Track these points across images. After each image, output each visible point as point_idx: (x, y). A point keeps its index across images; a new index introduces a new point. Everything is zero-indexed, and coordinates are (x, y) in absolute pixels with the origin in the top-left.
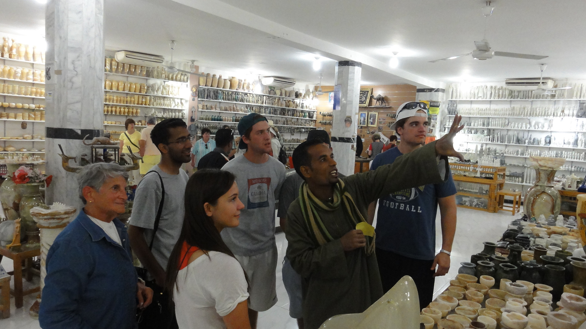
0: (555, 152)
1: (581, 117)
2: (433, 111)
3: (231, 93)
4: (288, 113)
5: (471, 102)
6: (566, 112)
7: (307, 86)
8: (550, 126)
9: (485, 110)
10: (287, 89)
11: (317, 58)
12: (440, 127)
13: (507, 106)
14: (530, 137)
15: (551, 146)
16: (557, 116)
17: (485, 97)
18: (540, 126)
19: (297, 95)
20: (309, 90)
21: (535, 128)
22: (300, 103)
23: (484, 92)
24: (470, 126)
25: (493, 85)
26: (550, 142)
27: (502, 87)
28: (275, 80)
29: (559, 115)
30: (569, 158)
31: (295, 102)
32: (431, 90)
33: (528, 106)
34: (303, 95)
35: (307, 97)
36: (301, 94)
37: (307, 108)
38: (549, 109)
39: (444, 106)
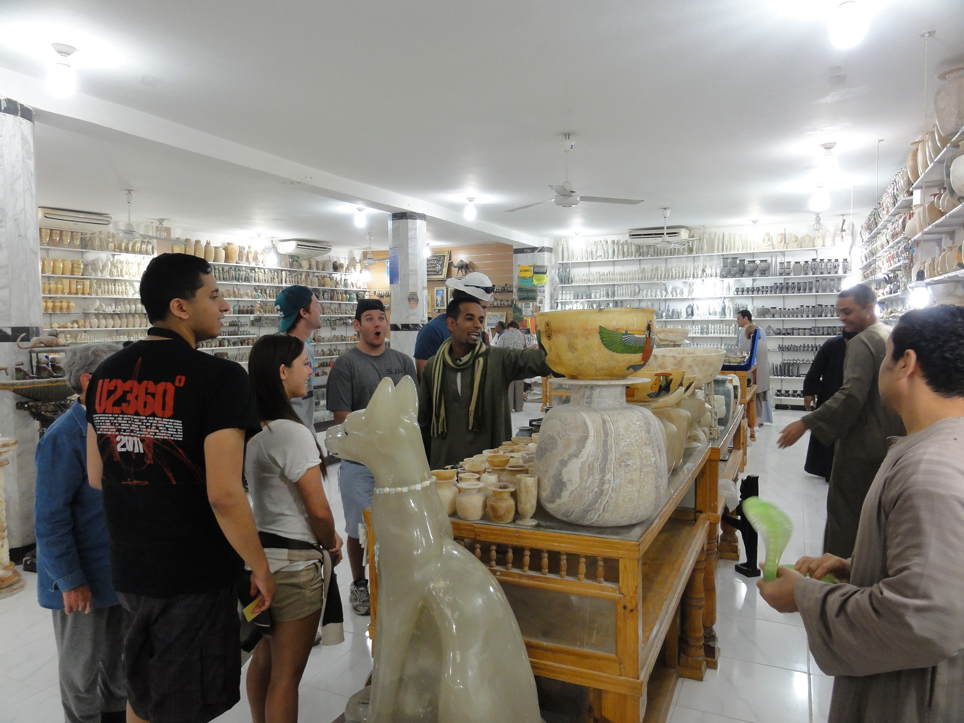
0: (700, 326)
1: (726, 277)
2: (538, 280)
3: (227, 268)
4: (323, 296)
5: (589, 264)
6: (708, 271)
7: (351, 252)
8: (690, 292)
9: (607, 274)
10: (319, 259)
11: (360, 210)
12: (551, 303)
13: (635, 268)
14: (668, 309)
15: (695, 318)
16: (697, 277)
17: (606, 256)
18: (678, 292)
19: (336, 267)
20: (355, 258)
21: (673, 296)
22: (341, 279)
23: (604, 250)
24: (590, 298)
25: (616, 238)
26: (692, 314)
27: (626, 241)
28: (298, 245)
29: (699, 276)
30: (717, 333)
31: (333, 277)
32: (533, 249)
33: (662, 266)
34: (345, 266)
35: (353, 269)
36: (341, 266)
37: (353, 286)
38: (687, 268)
39: (553, 271)
